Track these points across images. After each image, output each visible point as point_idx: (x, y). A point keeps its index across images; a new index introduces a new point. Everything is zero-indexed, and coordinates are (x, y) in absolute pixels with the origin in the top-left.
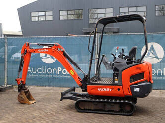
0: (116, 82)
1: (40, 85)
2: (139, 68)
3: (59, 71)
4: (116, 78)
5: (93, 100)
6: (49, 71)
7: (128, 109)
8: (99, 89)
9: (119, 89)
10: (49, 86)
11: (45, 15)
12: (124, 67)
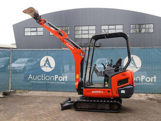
0: (107, 86)
1: (39, 90)
2: (125, 75)
3: (56, 78)
4: (106, 82)
5: (88, 101)
6: (48, 78)
7: (116, 107)
8: (92, 92)
9: (109, 92)
10: (47, 91)
11: (37, 31)
12: (113, 74)
